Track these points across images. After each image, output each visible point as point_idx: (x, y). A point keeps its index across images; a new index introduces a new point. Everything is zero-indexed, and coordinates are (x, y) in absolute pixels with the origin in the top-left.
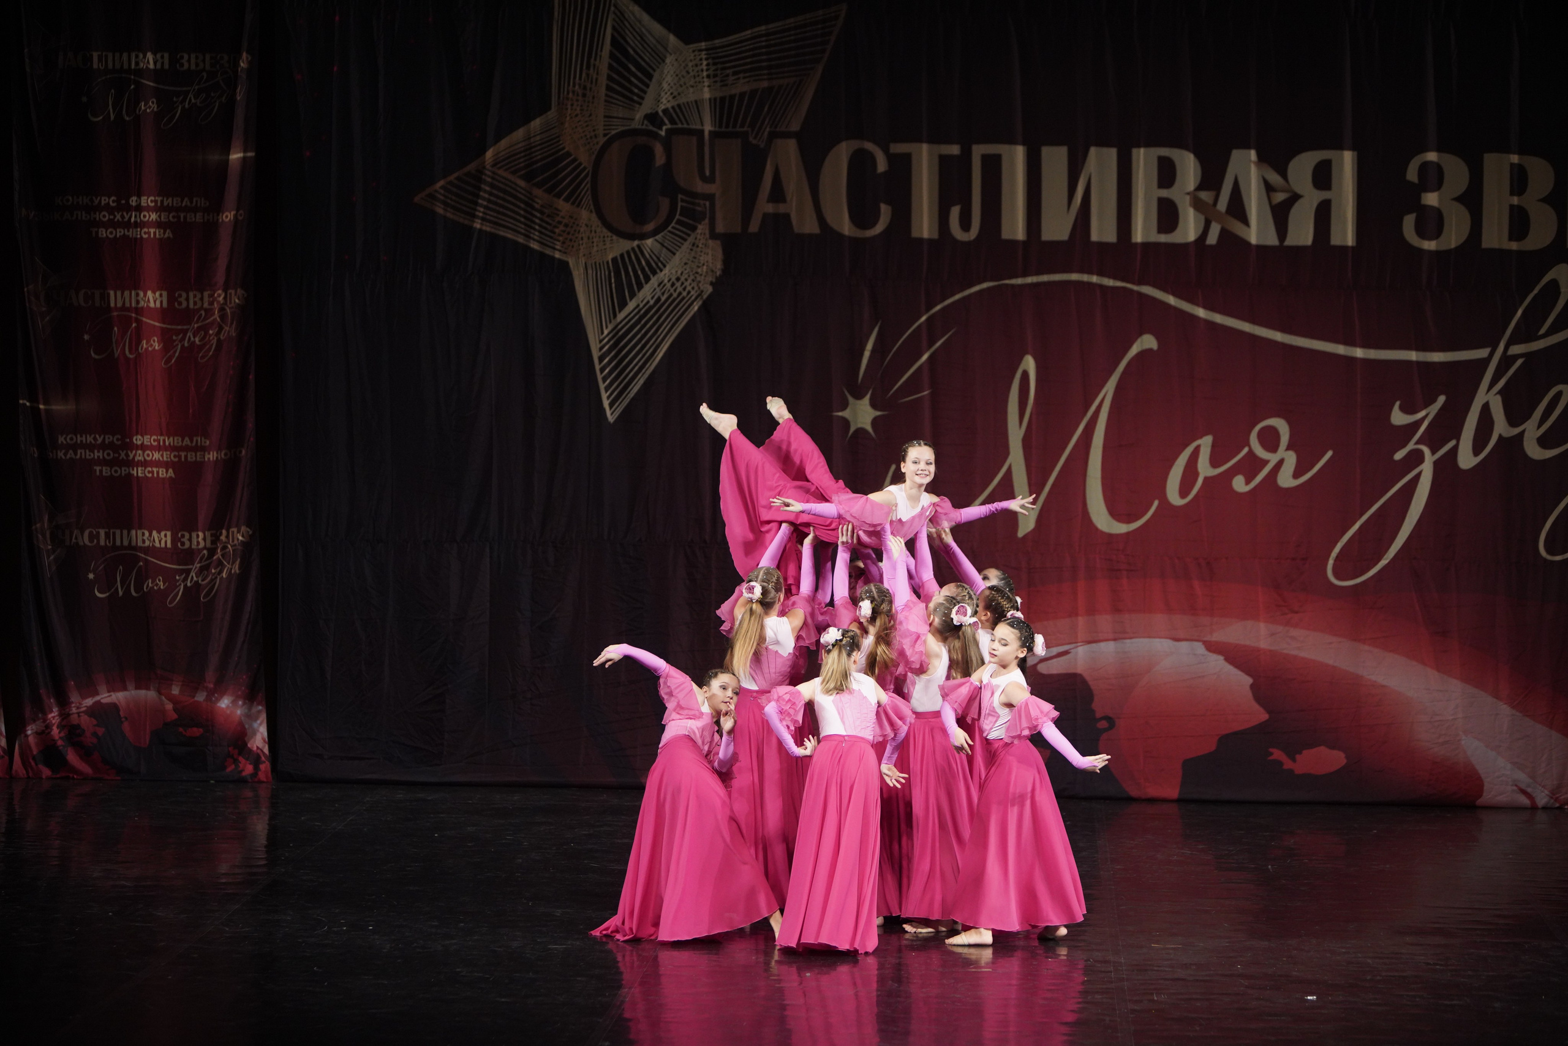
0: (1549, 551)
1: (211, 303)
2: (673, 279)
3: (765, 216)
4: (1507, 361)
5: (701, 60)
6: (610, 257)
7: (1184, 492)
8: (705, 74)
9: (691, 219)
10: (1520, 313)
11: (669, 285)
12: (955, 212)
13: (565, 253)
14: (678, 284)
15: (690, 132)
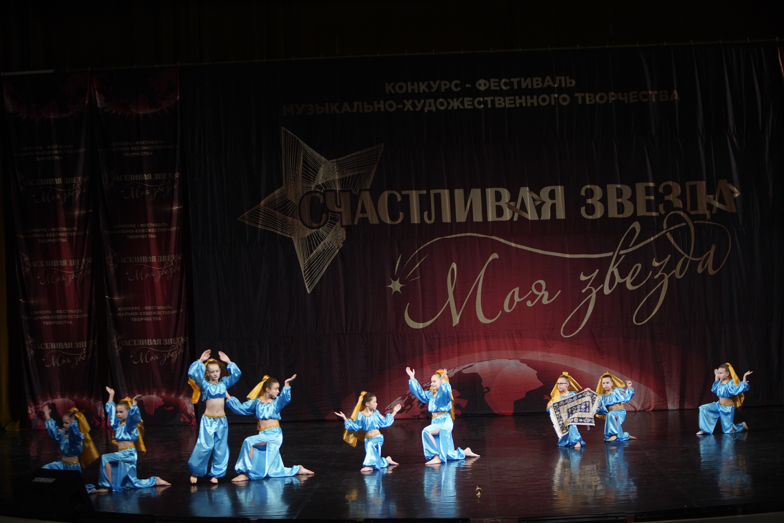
0: (637, 322)
1: (170, 259)
2: (329, 242)
3: (360, 218)
4: (619, 256)
5: (334, 165)
6: (306, 236)
7: (510, 308)
8: (336, 170)
9: (334, 220)
10: (623, 239)
11: (327, 244)
12: (426, 213)
13: (291, 235)
14: (331, 244)
15: (332, 191)
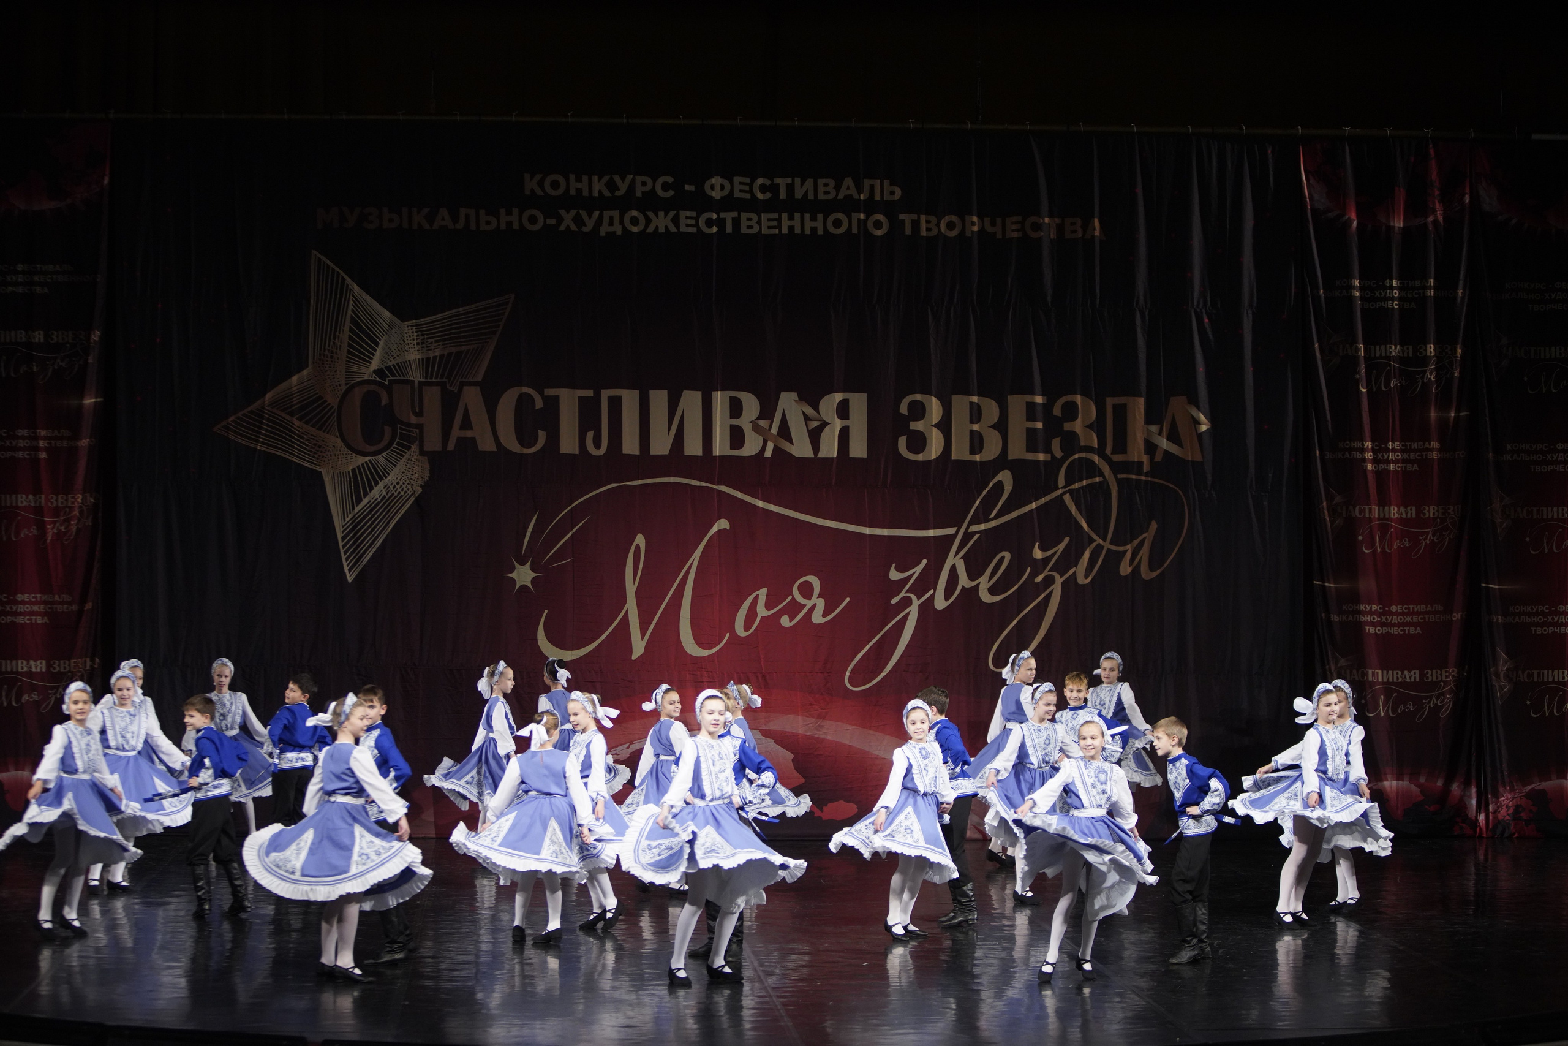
1: (73, 503)
2: (395, 483)
3: (459, 440)
4: (968, 536)
5: (413, 332)
6: (351, 468)
7: (747, 628)
8: (415, 342)
9: (407, 441)
10: (977, 503)
11: (391, 487)
12: (590, 435)
13: (319, 466)
14: (398, 487)
15: (407, 382)
